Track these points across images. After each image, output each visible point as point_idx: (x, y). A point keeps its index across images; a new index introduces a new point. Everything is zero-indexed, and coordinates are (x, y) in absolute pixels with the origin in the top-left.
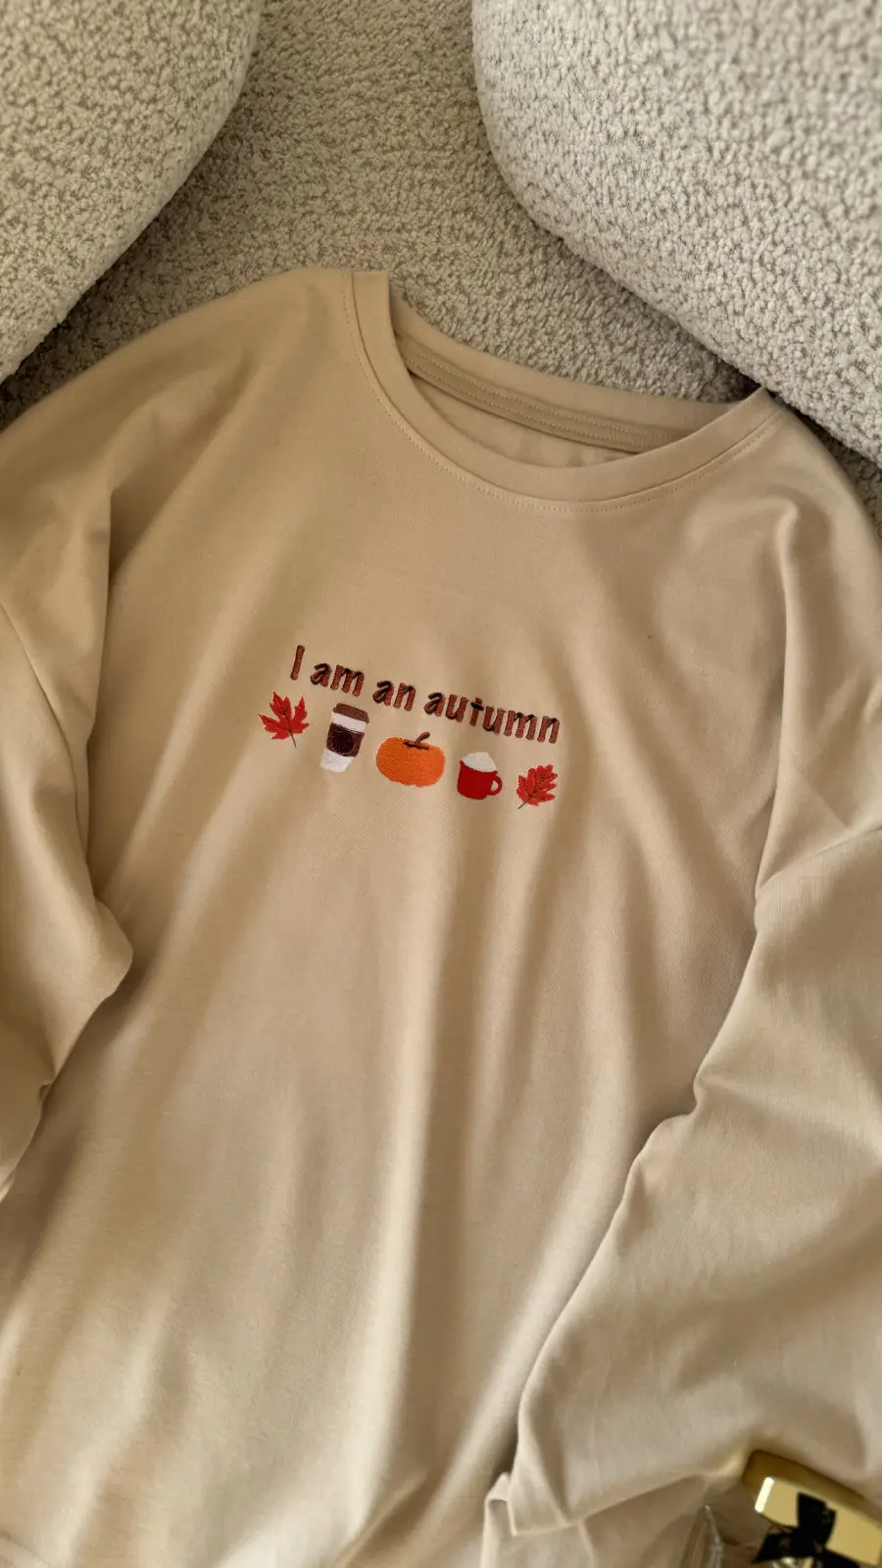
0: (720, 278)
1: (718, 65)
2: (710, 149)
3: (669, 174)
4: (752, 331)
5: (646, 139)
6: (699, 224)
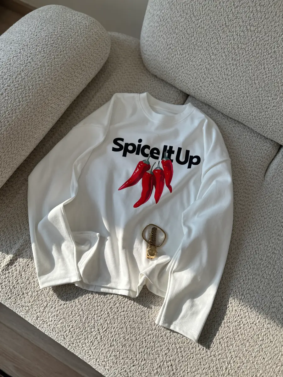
0: (181, 77)
1: (179, 48)
2: (178, 59)
3: (172, 63)
4: (186, 84)
5: (169, 59)
6: (177, 69)
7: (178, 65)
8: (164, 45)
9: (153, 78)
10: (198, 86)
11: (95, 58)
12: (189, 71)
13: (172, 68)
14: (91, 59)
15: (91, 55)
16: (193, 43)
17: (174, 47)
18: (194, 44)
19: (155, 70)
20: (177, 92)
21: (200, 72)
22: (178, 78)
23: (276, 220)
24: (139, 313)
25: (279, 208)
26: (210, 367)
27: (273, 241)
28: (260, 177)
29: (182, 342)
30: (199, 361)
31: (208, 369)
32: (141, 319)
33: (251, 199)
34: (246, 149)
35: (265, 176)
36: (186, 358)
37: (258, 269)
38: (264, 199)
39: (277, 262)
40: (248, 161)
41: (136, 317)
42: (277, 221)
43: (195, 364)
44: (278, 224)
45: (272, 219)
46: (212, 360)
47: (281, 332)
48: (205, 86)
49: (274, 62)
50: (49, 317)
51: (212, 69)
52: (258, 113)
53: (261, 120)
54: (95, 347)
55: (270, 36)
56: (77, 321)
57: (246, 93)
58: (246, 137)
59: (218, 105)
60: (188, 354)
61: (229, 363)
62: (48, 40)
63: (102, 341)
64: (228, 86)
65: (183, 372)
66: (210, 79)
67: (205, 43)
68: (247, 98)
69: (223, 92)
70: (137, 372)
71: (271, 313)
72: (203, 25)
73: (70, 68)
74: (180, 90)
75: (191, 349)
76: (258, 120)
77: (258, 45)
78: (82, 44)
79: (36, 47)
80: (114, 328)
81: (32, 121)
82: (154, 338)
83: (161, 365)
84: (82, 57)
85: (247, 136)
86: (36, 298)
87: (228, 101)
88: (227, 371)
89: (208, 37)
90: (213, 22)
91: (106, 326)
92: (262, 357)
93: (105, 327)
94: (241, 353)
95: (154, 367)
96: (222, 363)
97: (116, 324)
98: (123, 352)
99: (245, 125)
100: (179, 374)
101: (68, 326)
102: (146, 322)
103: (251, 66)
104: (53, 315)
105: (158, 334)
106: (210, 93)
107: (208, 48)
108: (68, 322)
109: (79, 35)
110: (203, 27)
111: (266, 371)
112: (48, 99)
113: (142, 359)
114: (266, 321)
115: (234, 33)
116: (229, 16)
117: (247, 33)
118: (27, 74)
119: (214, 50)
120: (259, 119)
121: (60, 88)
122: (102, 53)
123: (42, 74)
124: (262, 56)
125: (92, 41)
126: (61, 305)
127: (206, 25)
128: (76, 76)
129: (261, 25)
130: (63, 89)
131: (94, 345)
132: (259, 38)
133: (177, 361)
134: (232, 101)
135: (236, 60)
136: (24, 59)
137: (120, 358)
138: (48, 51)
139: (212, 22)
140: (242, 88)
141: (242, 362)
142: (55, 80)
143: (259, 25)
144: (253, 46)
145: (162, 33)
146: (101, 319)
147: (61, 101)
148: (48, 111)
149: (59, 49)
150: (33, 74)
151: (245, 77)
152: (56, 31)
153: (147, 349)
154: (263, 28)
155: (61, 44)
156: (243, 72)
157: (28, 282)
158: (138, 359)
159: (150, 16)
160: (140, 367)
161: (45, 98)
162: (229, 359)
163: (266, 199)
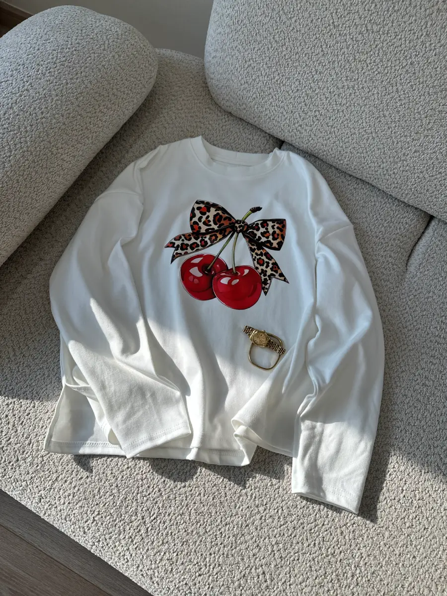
0: (268, 112)
1: (263, 65)
2: (263, 83)
3: (255, 90)
4: (277, 123)
5: (249, 83)
6: (263, 100)
7: (264, 93)
8: (240, 61)
9: (226, 116)
10: (297, 125)
11: (133, 84)
12: (280, 102)
13: (254, 98)
14: (125, 86)
15: (126, 80)
16: (285, 56)
17: (255, 64)
18: (287, 57)
19: (228, 104)
20: (264, 137)
21: (297, 102)
22: (264, 115)
23: (426, 333)
24: (210, 489)
25: (431, 313)
26: (326, 573)
27: (424, 366)
28: (400, 266)
29: (280, 534)
30: (308, 565)
31: (323, 577)
32: (213, 499)
33: (385, 301)
34: (376, 222)
35: (407, 264)
36: (288, 560)
37: (400, 411)
38: (406, 300)
39: (431, 399)
40: (379, 242)
41: (204, 496)
42: (428, 334)
43: (301, 569)
44: (430, 338)
45: (419, 331)
46: (330, 562)
47: (441, 513)
48: (306, 124)
49: (413, 81)
50: (60, 497)
51: (316, 97)
52: (392, 164)
53: (397, 175)
54: (136, 546)
55: (404, 39)
56: (107, 504)
57: (372, 133)
58: (375, 205)
59: (329, 154)
60: (290, 553)
61: (358, 566)
62: (57, 57)
63: (148, 536)
64: (342, 122)
65: (283, 584)
66: (313, 113)
67: (304, 55)
68: (374, 140)
69: (335, 133)
70: (205, 585)
71: (423, 482)
72: (299, 27)
73: (93, 99)
74: (269, 134)
75: (294, 545)
76: (393, 176)
77: (386, 55)
78: (111, 63)
79: (37, 67)
80: (169, 515)
81: (31, 181)
82: (235, 529)
83: (247, 573)
84: (111, 82)
85: (377, 203)
86: (39, 467)
87: (344, 147)
88: (355, 579)
89: (307, 46)
90: (314, 21)
91: (156, 511)
92: (411, 555)
93: (154, 513)
94: (376, 549)
95: (234, 577)
96: (345, 567)
97: (173, 508)
98: (183, 553)
99: (373, 186)
100: (276, 587)
101: (92, 512)
102: (221, 502)
103: (376, 89)
104: (66, 494)
105: (240, 523)
106: (315, 135)
107: (308, 63)
108: (93, 505)
109: (106, 48)
110: (298, 30)
111: (419, 577)
112: (57, 146)
113: (215, 565)
114: (415, 496)
115: (348, 37)
116: (339, 10)
117: (367, 35)
118: (23, 108)
119: (318, 66)
120: (394, 173)
121: (76, 130)
122: (144, 77)
123: (47, 108)
124: (393, 71)
125: (127, 57)
126: (82, 478)
127: (304, 26)
128: (102, 112)
129: (388, 22)
130: (81, 132)
131: (134, 543)
132: (386, 42)
133: (272, 566)
134: (350, 146)
135: (353, 80)
136: (18, 86)
137: (177, 564)
138: (56, 73)
139: (312, 21)
140: (364, 124)
141: (379, 564)
142: (68, 118)
143: (385, 22)
144: (378, 55)
145: (236, 44)
146: (147, 500)
147: (79, 150)
148: (57, 166)
149: (74, 70)
150: (32, 108)
151: (367, 107)
152: (70, 43)
153: (224, 547)
154: (392, 25)
155: (77, 61)
156: (364, 98)
157: (27, 442)
158: (208, 565)
159: (217, 18)
160: (211, 578)
161: (53, 144)
162: (357, 559)
163: (410, 300)
